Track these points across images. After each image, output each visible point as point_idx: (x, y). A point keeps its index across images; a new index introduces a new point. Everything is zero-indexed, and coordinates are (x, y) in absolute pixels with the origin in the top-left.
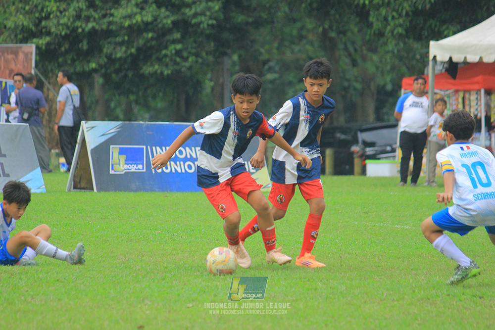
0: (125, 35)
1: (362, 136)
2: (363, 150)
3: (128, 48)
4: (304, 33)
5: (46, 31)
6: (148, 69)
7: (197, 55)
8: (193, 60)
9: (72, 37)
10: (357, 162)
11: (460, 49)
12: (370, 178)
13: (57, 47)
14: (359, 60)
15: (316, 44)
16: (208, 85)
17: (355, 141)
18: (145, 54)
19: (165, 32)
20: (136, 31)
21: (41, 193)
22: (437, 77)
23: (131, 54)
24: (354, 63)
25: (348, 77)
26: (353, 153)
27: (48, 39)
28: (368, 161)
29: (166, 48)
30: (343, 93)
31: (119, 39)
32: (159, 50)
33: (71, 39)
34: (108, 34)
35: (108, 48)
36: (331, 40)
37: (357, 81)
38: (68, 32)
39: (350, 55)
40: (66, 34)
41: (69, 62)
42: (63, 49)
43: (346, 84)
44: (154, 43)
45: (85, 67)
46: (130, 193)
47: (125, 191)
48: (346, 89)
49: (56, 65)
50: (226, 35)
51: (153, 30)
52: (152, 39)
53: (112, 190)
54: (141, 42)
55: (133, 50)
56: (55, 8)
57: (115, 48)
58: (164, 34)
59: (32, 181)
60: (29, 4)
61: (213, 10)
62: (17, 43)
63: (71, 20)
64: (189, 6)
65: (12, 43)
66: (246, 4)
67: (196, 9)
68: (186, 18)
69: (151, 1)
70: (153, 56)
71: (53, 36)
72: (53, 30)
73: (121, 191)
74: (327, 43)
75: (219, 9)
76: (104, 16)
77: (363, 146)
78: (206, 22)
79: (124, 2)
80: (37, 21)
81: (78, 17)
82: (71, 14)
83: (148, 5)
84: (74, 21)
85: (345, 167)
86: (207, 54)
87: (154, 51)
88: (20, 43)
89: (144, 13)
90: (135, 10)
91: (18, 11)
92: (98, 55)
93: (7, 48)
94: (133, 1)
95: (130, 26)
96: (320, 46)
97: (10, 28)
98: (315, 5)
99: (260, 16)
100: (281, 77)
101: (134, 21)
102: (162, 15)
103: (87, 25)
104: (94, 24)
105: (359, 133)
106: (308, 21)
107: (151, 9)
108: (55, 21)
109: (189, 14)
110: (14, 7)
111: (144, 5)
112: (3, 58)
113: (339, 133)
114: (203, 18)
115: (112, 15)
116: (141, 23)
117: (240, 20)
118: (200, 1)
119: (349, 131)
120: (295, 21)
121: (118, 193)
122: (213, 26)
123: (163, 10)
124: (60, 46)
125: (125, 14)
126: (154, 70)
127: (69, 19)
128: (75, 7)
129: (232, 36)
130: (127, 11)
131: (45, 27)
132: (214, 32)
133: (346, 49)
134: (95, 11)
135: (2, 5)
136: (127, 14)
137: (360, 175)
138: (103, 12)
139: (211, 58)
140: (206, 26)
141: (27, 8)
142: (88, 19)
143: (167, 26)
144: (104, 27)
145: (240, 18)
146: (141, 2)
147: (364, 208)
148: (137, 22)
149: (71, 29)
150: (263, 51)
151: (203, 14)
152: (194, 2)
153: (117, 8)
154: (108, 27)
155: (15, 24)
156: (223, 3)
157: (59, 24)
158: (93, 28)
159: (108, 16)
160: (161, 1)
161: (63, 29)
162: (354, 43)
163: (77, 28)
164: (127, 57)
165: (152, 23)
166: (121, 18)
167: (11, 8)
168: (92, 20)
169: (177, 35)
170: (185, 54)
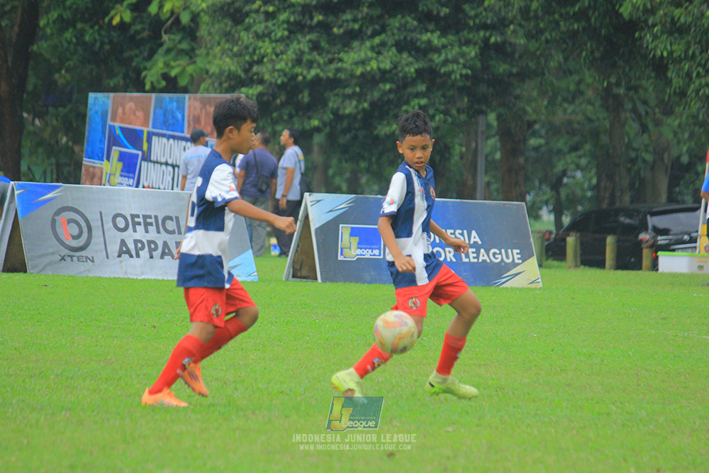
0: (356, 85)
1: (652, 221)
2: (654, 238)
3: (359, 102)
4: (583, 87)
5: (258, 79)
6: (384, 129)
7: (446, 113)
8: (440, 119)
9: (291, 87)
10: (647, 254)
12: (664, 274)
13: (271, 98)
14: (651, 126)
15: (598, 103)
16: (458, 149)
17: (644, 227)
18: (380, 110)
19: (405, 83)
20: (369, 81)
21: (252, 282)
23: (364, 110)
24: (644, 129)
25: (635, 145)
26: (641, 241)
27: (260, 88)
28: (660, 253)
29: (407, 103)
30: (629, 166)
31: (348, 91)
32: (398, 106)
33: (289, 88)
34: (334, 83)
35: (334, 101)
36: (616, 97)
37: (647, 151)
38: (286, 80)
39: (639, 117)
40: (283, 83)
41: (286, 117)
42: (278, 101)
43: (633, 155)
44: (392, 96)
45: (305, 124)
46: (362, 285)
47: (357, 282)
48: (633, 161)
49: (269, 121)
50: (483, 89)
51: (391, 81)
52: (390, 91)
53: (340, 281)
54: (376, 94)
55: (366, 105)
56: (269, 50)
57: (343, 102)
58: (405, 86)
59: (238, 267)
60: (237, 44)
61: (468, 57)
62: (221, 93)
63: (290, 65)
64: (437, 50)
65: (215, 93)
66: (509, 49)
67: (447, 55)
68: (434, 67)
69: (390, 43)
70: (391, 113)
71: (266, 85)
72: (267, 77)
73: (352, 282)
74: (611, 101)
75: (476, 56)
76: (331, 61)
77: (654, 234)
78: (459, 72)
79: (356, 44)
80: (247, 66)
81: (298, 61)
82: (290, 58)
83: (387, 48)
84: (293, 66)
85: (630, 259)
86: (458, 111)
87: (392, 107)
88: (225, 93)
89: (381, 58)
90: (370, 54)
91: (223, 52)
92: (322, 111)
93: (210, 99)
94: (368, 44)
95: (363, 75)
96: (602, 106)
97: (213, 74)
98: (597, 54)
99: (527, 64)
100: (547, 143)
101: (368, 68)
102: (404, 62)
103: (309, 72)
104: (319, 71)
105: (649, 217)
106: (587, 73)
107: (390, 53)
108: (269, 66)
109: (437, 61)
110: (219, 47)
111: (382, 49)
112: (203, 111)
113: (623, 216)
114: (455, 67)
115: (341, 60)
116: (377, 71)
117: (501, 70)
118: (452, 45)
119: (636, 214)
120: (571, 73)
121: (348, 285)
122: (466, 76)
123: (405, 55)
124: (274, 97)
125: (357, 59)
126: (392, 130)
127: (287, 64)
128: (295, 49)
129: (491, 90)
130: (359, 56)
131: (257, 74)
132: (468, 84)
133: (634, 110)
134: (320, 54)
135: (203, 45)
136: (359, 59)
137: (649, 270)
138: (330, 56)
139: (463, 117)
140: (458, 76)
141: (235, 49)
142: (310, 64)
143: (409, 75)
144: (331, 75)
145: (502, 68)
146: (378, 45)
147: (661, 312)
148: (372, 69)
149: (289, 76)
150: (529, 109)
151: (455, 61)
152: (444, 47)
153: (347, 52)
154: (335, 74)
155: (220, 69)
156: (480, 48)
157: (274, 70)
158: (317, 75)
159: (336, 61)
160: (403, 43)
161: (279, 76)
162: (645, 103)
163: (297, 75)
164: (358, 113)
165: (390, 71)
166: (351, 64)
167: (215, 48)
168: (315, 65)
169: (422, 88)
170: (431, 111)
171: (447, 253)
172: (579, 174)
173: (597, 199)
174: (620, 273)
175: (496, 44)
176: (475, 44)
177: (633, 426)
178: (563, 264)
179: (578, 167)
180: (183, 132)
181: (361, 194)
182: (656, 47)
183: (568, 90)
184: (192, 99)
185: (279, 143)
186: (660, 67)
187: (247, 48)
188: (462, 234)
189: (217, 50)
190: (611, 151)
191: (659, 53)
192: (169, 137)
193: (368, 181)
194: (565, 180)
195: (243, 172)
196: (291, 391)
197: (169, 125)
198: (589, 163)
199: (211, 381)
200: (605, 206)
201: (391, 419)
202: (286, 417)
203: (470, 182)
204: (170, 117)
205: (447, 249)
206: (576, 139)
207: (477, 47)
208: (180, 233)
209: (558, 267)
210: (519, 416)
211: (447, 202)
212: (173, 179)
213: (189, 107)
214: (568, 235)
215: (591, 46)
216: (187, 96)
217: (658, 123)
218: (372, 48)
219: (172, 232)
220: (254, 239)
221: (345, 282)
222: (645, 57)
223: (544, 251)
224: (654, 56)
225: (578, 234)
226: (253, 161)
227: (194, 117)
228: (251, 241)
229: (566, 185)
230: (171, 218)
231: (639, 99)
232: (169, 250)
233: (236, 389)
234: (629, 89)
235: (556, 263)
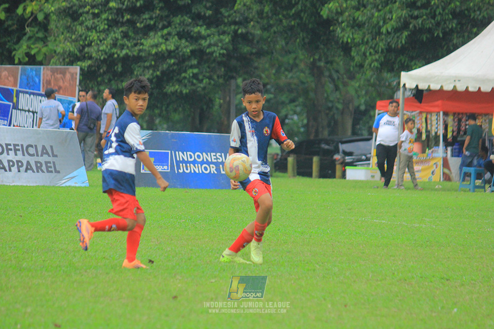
0: (152, 60)
1: (342, 147)
2: (343, 158)
3: (154, 71)
4: (297, 61)
5: (88, 56)
6: (170, 89)
7: (210, 78)
8: (206, 82)
9: (109, 61)
10: (338, 168)
11: (425, 79)
12: (349, 181)
13: (96, 69)
14: (341, 86)
15: (307, 72)
16: (218, 102)
17: (337, 151)
18: (168, 76)
20: (160, 57)
21: (85, 187)
22: (406, 100)
23: (157, 76)
24: (337, 88)
25: (331, 99)
26: (335, 160)
27: (90, 62)
28: (347, 168)
29: (185, 71)
30: (327, 111)
31: (147, 64)
32: (179, 74)
33: (108, 62)
34: (138, 59)
35: (138, 71)
36: (319, 68)
37: (339, 102)
38: (106, 57)
39: (333, 80)
40: (104, 59)
41: (106, 81)
42: (102, 71)
43: (330, 105)
44: (175, 67)
45: (119, 86)
46: (157, 188)
47: (153, 187)
48: (330, 109)
49: (96, 83)
50: (233, 62)
51: (175, 57)
52: (174, 64)
53: (142, 186)
54: (165, 66)
55: (158, 73)
56: (96, 38)
57: (143, 71)
58: (184, 61)
59: (76, 178)
60: (74, 34)
61: (224, 42)
62: (64, 65)
63: (109, 47)
64: (204, 38)
65: (61, 65)
66: (250, 37)
67: (210, 41)
68: (202, 48)
69: (173, 33)
70: (175, 78)
71: (94, 60)
72: (94, 55)
73: (149, 187)
74: (315, 71)
75: (229, 41)
76: (136, 45)
77: (343, 155)
78: (218, 51)
79: (152, 34)
80: (81, 48)
81: (114, 45)
82: (109, 42)
83: (171, 37)
84: (111, 48)
85: (328, 171)
86: (218, 77)
87: (175, 74)
88: (67, 65)
89: (168, 43)
90: (160, 40)
91: (65, 39)
92: (130, 77)
93: (57, 69)
94: (160, 34)
95: (156, 53)
96: (310, 74)
97: (59, 53)
98: (307, 40)
99: (262, 47)
100: (275, 97)
101: (160, 50)
102: (183, 45)
103: (121, 52)
104: (128, 51)
105: (340, 144)
106: (300, 52)
107: (174, 40)
108: (96, 48)
109: (204, 45)
110: (63, 36)
111: (168, 37)
112: (53, 77)
113: (324, 144)
114: (216, 48)
115: (142, 44)
116: (166, 51)
117: (245, 51)
118: (214, 35)
119: (332, 142)
120: (290, 53)
121: (147, 188)
122: (223, 55)
123: (183, 41)
124: (99, 68)
125: (152, 43)
126: (175, 89)
127: (107, 47)
128: (112, 38)
129: (239, 63)
130: (154, 41)
131: (88, 53)
132: (224, 59)
133: (330, 76)
134: (128, 40)
135: (53, 34)
136: (154, 43)
137: (340, 178)
138: (135, 42)
139: (221, 81)
140: (218, 55)
141: (73, 37)
142: (122, 47)
143: (186, 54)
144: (135, 54)
145: (246, 49)
146: (166, 35)
147: (348, 205)
148: (162, 50)
149: (108, 54)
150: (263, 76)
151: (216, 45)
152: (209, 36)
153: (146, 39)
154: (138, 53)
155: (64, 50)
156: (232, 37)
157: (99, 50)
158: (127, 54)
159: (139, 44)
160: (182, 33)
161: (102, 55)
162: (337, 71)
163: (114, 54)
164: (154, 78)
165: (174, 51)
166: (149, 47)
167: (60, 36)
168: (125, 47)
169: (194, 62)
170: (201, 77)
171: (211, 168)
172: (295, 117)
173: (307, 132)
174: (322, 180)
175: (242, 33)
176: (229, 34)
177: (330, 278)
178: (285, 174)
179: (295, 113)
180: (39, 91)
181: (156, 130)
182: (344, 36)
183: (289, 63)
184: (45, 69)
185: (102, 98)
186: (346, 48)
187: (81, 36)
188: (221, 156)
189: (62, 37)
190: (316, 102)
191: (345, 40)
192: (30, 94)
193: (160, 122)
194: (287, 121)
195: (79, 116)
196: (110, 257)
197: (31, 86)
198: (302, 110)
199: (58, 251)
200: (312, 137)
201: (175, 275)
202: (107, 273)
203: (226, 122)
204: (31, 81)
205: (211, 166)
206: (293, 95)
207: (230, 36)
208: (38, 156)
209: (282, 177)
210: (257, 272)
211: (211, 135)
212: (33, 121)
213: (44, 74)
214: (289, 156)
215: (303, 35)
216: (42, 67)
217: (345, 85)
218: (162, 37)
219: (33, 155)
220: (86, 160)
221: (145, 187)
222: (337, 42)
223: (273, 165)
224: (343, 42)
225: (295, 156)
226: (86, 109)
227: (47, 80)
228: (84, 161)
229: (287, 124)
230: (32, 146)
231: (333, 69)
232: (31, 166)
233: (75, 256)
234: (327, 62)
235: (281, 174)
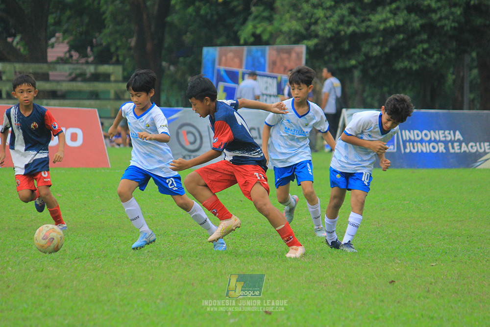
0: (380, 36)
3: (382, 47)
5: (314, 34)
6: (399, 65)
7: (441, 53)
8: (437, 57)
9: (336, 38)
13: (323, 47)
16: (450, 78)
18: (397, 52)
19: (413, 34)
20: (390, 33)
23: (386, 53)
27: (316, 41)
29: (415, 47)
31: (375, 40)
32: (409, 49)
34: (366, 36)
35: (366, 48)
38: (333, 35)
40: (331, 37)
41: (333, 59)
42: (328, 49)
44: (404, 43)
45: (346, 63)
49: (323, 62)
50: (466, 36)
51: (404, 32)
52: (403, 39)
54: (394, 42)
55: (387, 49)
56: (322, 15)
57: (371, 48)
58: (413, 36)
60: (300, 12)
61: (456, 15)
63: (336, 24)
64: (435, 11)
65: (286, 44)
67: (441, 14)
68: (432, 22)
69: (402, 7)
70: (404, 54)
71: (320, 38)
72: (320, 33)
75: (461, 14)
76: (363, 21)
78: (449, 25)
79: (379, 9)
80: (307, 26)
81: (341, 22)
82: (336, 19)
83: (400, 11)
84: (338, 25)
86: (450, 51)
87: (405, 50)
89: (396, 17)
90: (389, 15)
91: (291, 17)
92: (357, 54)
94: (388, 8)
95: (384, 29)
97: (285, 32)
101: (388, 25)
102: (412, 20)
103: (348, 29)
104: (355, 28)
107: (403, 14)
108: (322, 26)
109: (434, 18)
110: (288, 14)
111: (397, 11)
112: (278, 57)
114: (447, 22)
115: (369, 20)
116: (394, 27)
117: (478, 23)
118: (444, 7)
122: (455, 28)
123: (413, 15)
124: (326, 46)
125: (381, 19)
126: (404, 66)
127: (334, 24)
128: (338, 14)
129: (472, 37)
130: (382, 16)
131: (314, 31)
132: (456, 33)
134: (355, 17)
135: (278, 12)
138: (362, 17)
139: (453, 55)
140: (449, 28)
141: (299, 15)
142: (349, 24)
143: (415, 28)
144: (363, 30)
145: (479, 21)
146: (395, 9)
148: (391, 25)
149: (335, 32)
151: (447, 18)
152: (439, 8)
153: (374, 14)
154: (366, 30)
155: (289, 28)
156: (464, 9)
157: (325, 28)
158: (354, 31)
159: (366, 20)
160: (411, 7)
161: (329, 32)
163: (340, 31)
164: (382, 55)
165: (403, 26)
166: (377, 22)
167: (286, 15)
168: (352, 24)
169: (424, 36)
170: (431, 52)
171: (440, 147)
175: (474, 5)
176: (460, 5)
180: (264, 71)
184: (271, 49)
187: (307, 14)
188: (450, 134)
197: (256, 67)
204: (256, 62)
205: (439, 144)
207: (462, 8)
213: (269, 54)
216: (267, 47)
218: (391, 11)
227: (273, 61)
